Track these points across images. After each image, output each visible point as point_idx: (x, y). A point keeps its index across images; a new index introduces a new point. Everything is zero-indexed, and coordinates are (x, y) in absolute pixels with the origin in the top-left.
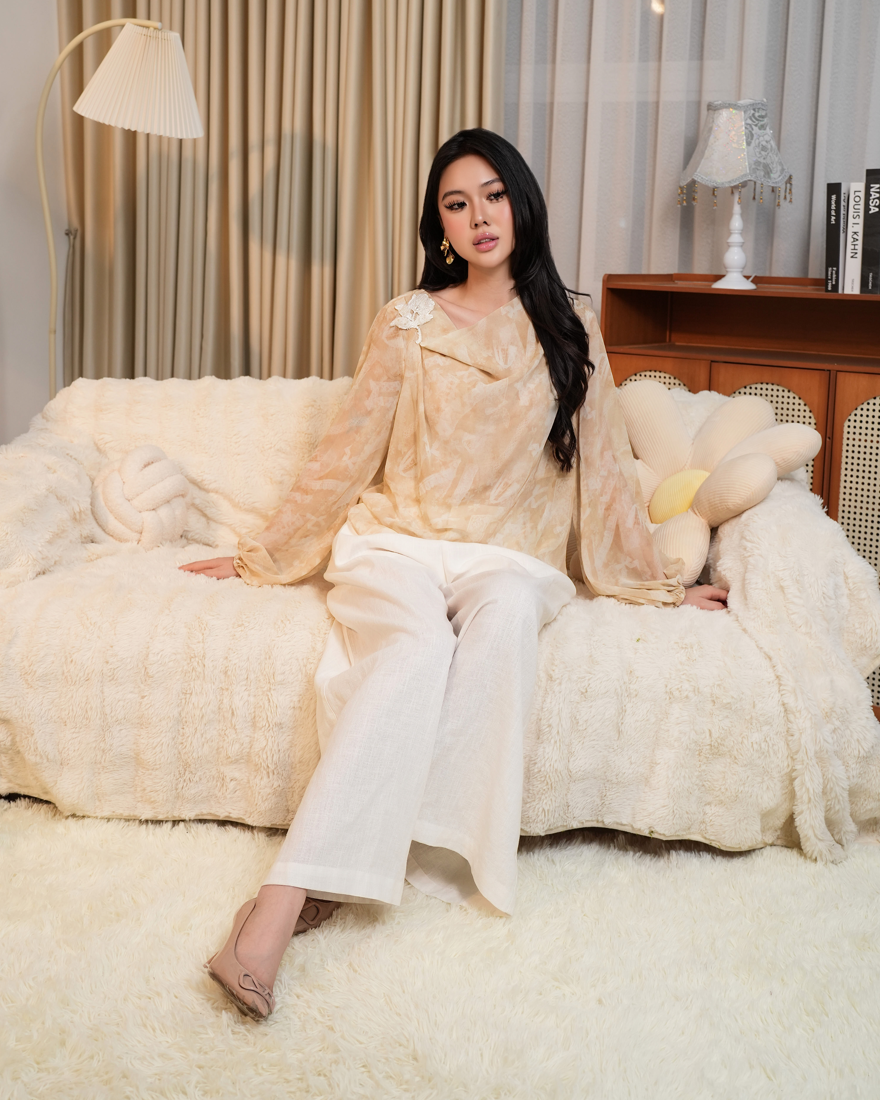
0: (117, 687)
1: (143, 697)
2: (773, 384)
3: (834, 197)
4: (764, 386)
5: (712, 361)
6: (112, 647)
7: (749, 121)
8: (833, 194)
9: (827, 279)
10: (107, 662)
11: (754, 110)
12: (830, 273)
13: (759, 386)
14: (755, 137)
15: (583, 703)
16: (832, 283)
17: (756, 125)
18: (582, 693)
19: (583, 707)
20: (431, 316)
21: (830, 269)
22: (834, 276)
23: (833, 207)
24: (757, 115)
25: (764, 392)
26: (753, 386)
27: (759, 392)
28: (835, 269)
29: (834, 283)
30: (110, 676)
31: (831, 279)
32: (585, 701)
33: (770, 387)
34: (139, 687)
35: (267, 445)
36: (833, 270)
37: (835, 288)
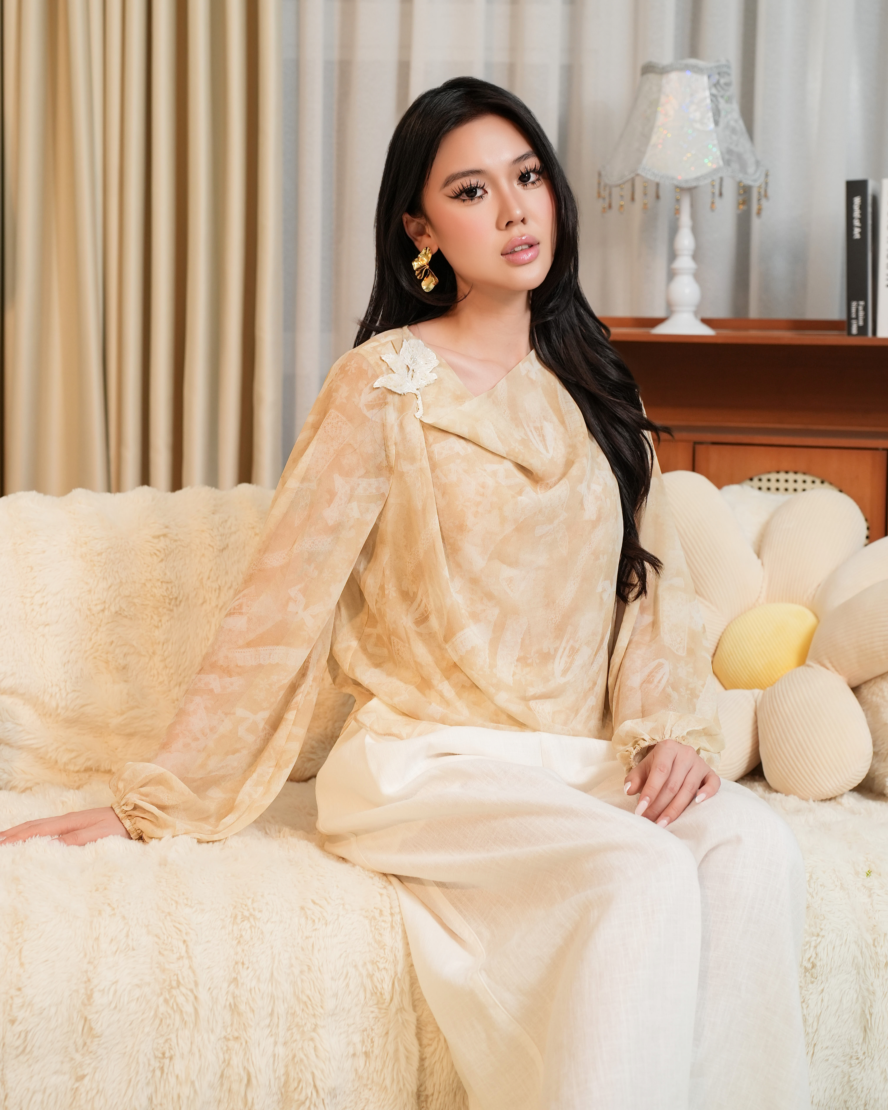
0: (30, 1066)
1: (81, 1078)
2: (796, 473)
3: (857, 200)
4: (782, 476)
5: (696, 443)
6: (19, 989)
7: (714, 91)
8: (856, 196)
9: (849, 318)
10: (13, 1022)
11: (719, 74)
12: (854, 310)
13: (773, 476)
14: (723, 113)
15: (810, 986)
16: (858, 323)
17: (722, 97)
18: (806, 970)
19: (811, 993)
20: (435, 376)
21: (854, 304)
22: (861, 314)
23: (857, 213)
24: (722, 81)
25: (782, 485)
26: (764, 477)
27: (773, 485)
28: (862, 303)
29: (861, 323)
30: (17, 1048)
31: (857, 318)
32: (812, 983)
33: (791, 476)
34: (72, 1059)
35: (96, 605)
36: (858, 305)
37: (862, 330)
